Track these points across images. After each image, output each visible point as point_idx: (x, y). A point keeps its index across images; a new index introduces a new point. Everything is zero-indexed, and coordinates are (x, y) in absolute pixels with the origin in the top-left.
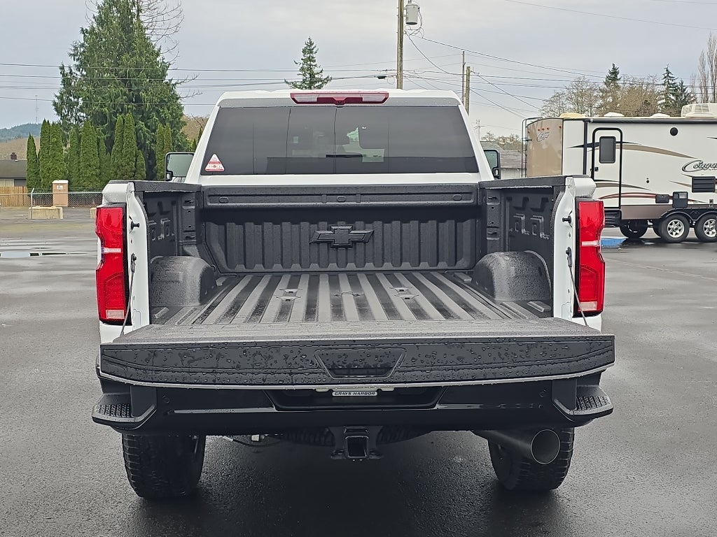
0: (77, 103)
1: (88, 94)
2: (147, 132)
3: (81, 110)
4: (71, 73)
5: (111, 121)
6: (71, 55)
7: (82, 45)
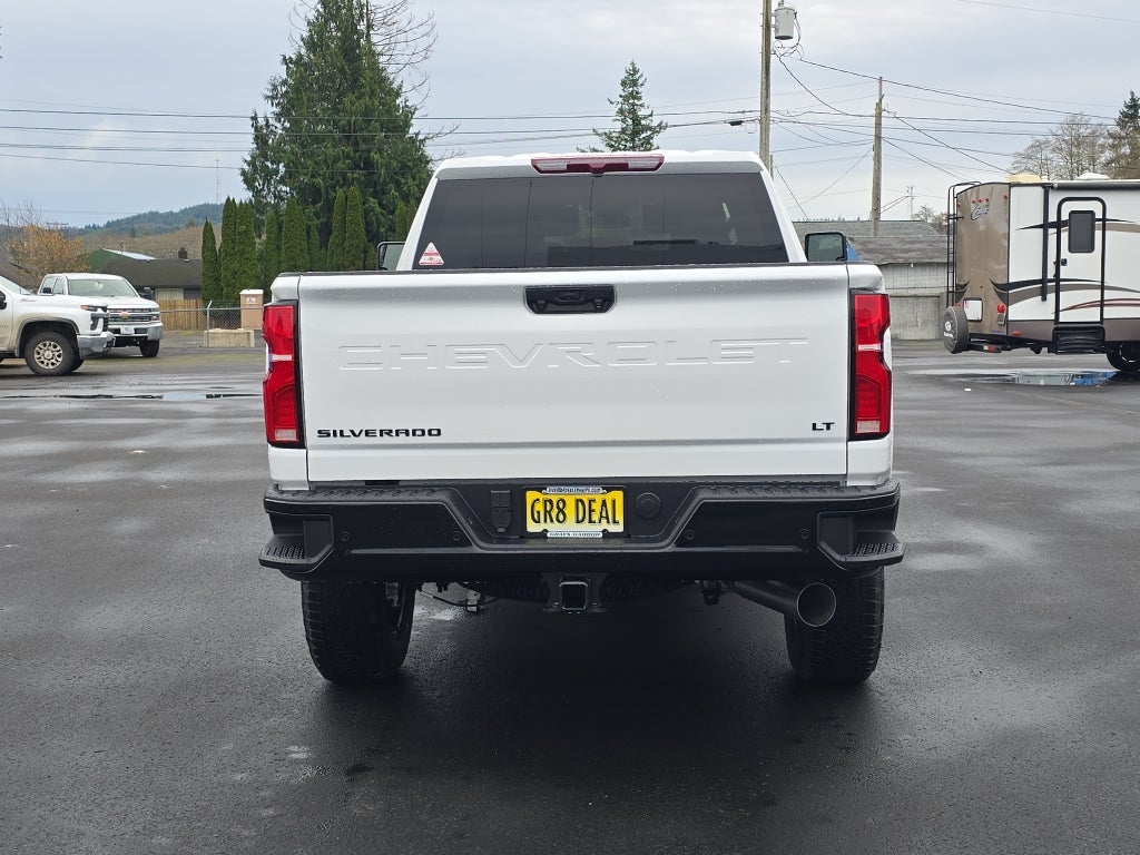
0: (277, 172)
1: (292, 158)
2: (382, 214)
3: (282, 181)
4: (267, 125)
5: (327, 198)
6: (267, 97)
7: (284, 83)
